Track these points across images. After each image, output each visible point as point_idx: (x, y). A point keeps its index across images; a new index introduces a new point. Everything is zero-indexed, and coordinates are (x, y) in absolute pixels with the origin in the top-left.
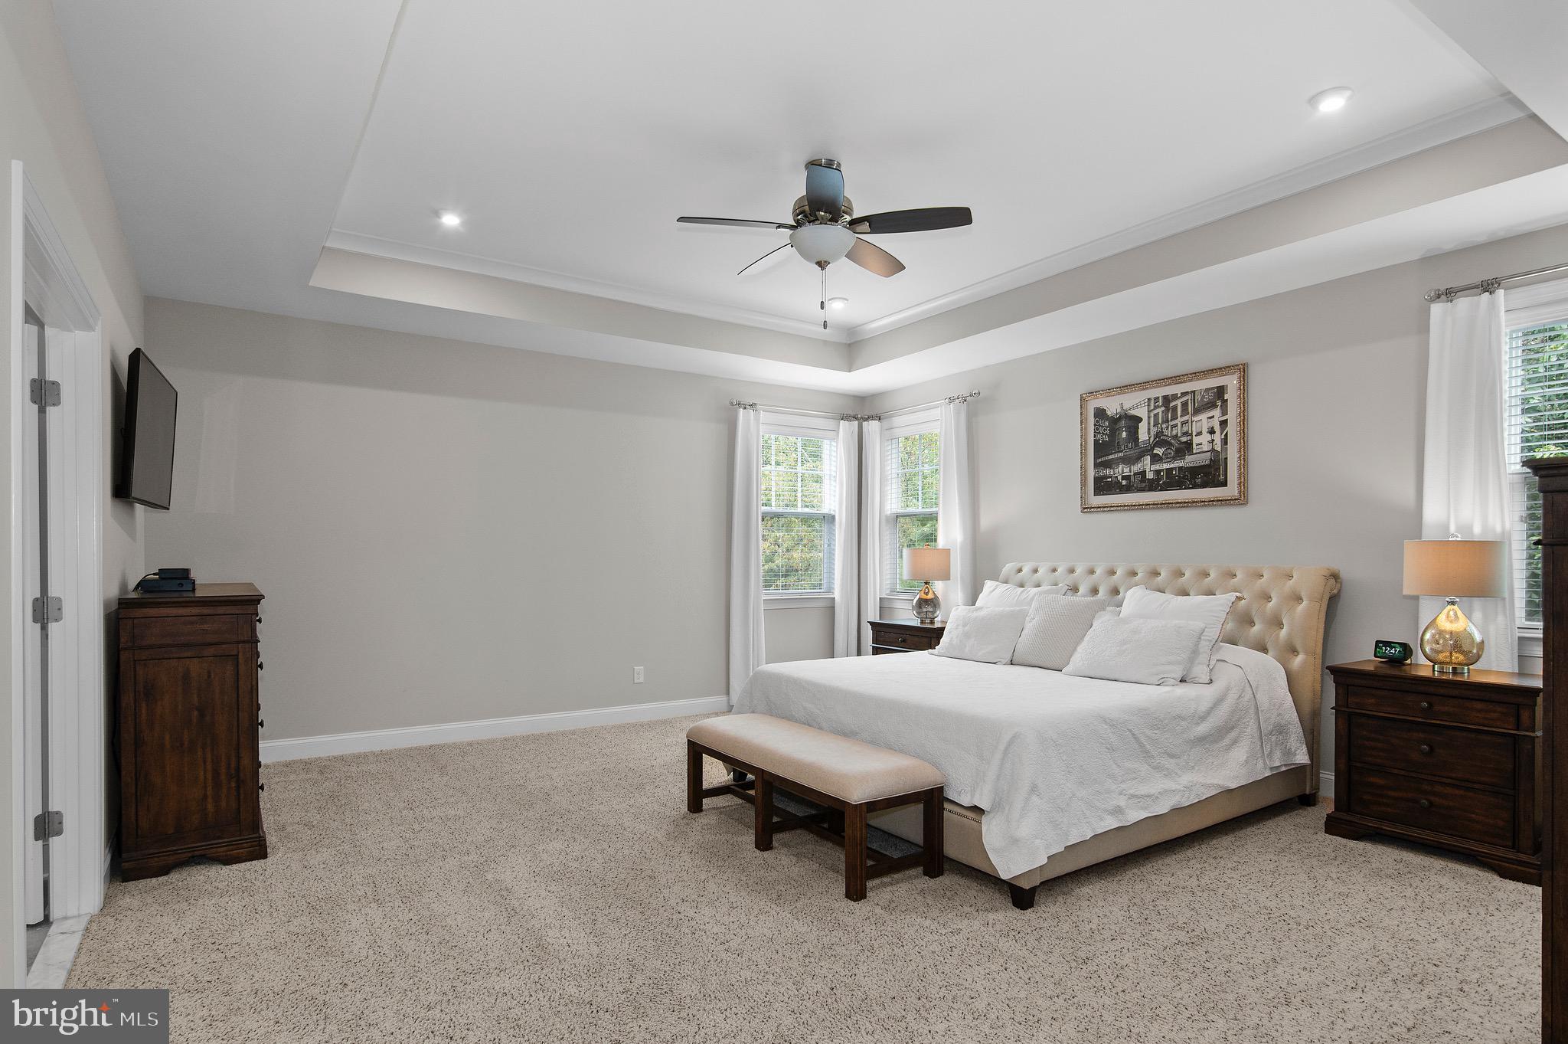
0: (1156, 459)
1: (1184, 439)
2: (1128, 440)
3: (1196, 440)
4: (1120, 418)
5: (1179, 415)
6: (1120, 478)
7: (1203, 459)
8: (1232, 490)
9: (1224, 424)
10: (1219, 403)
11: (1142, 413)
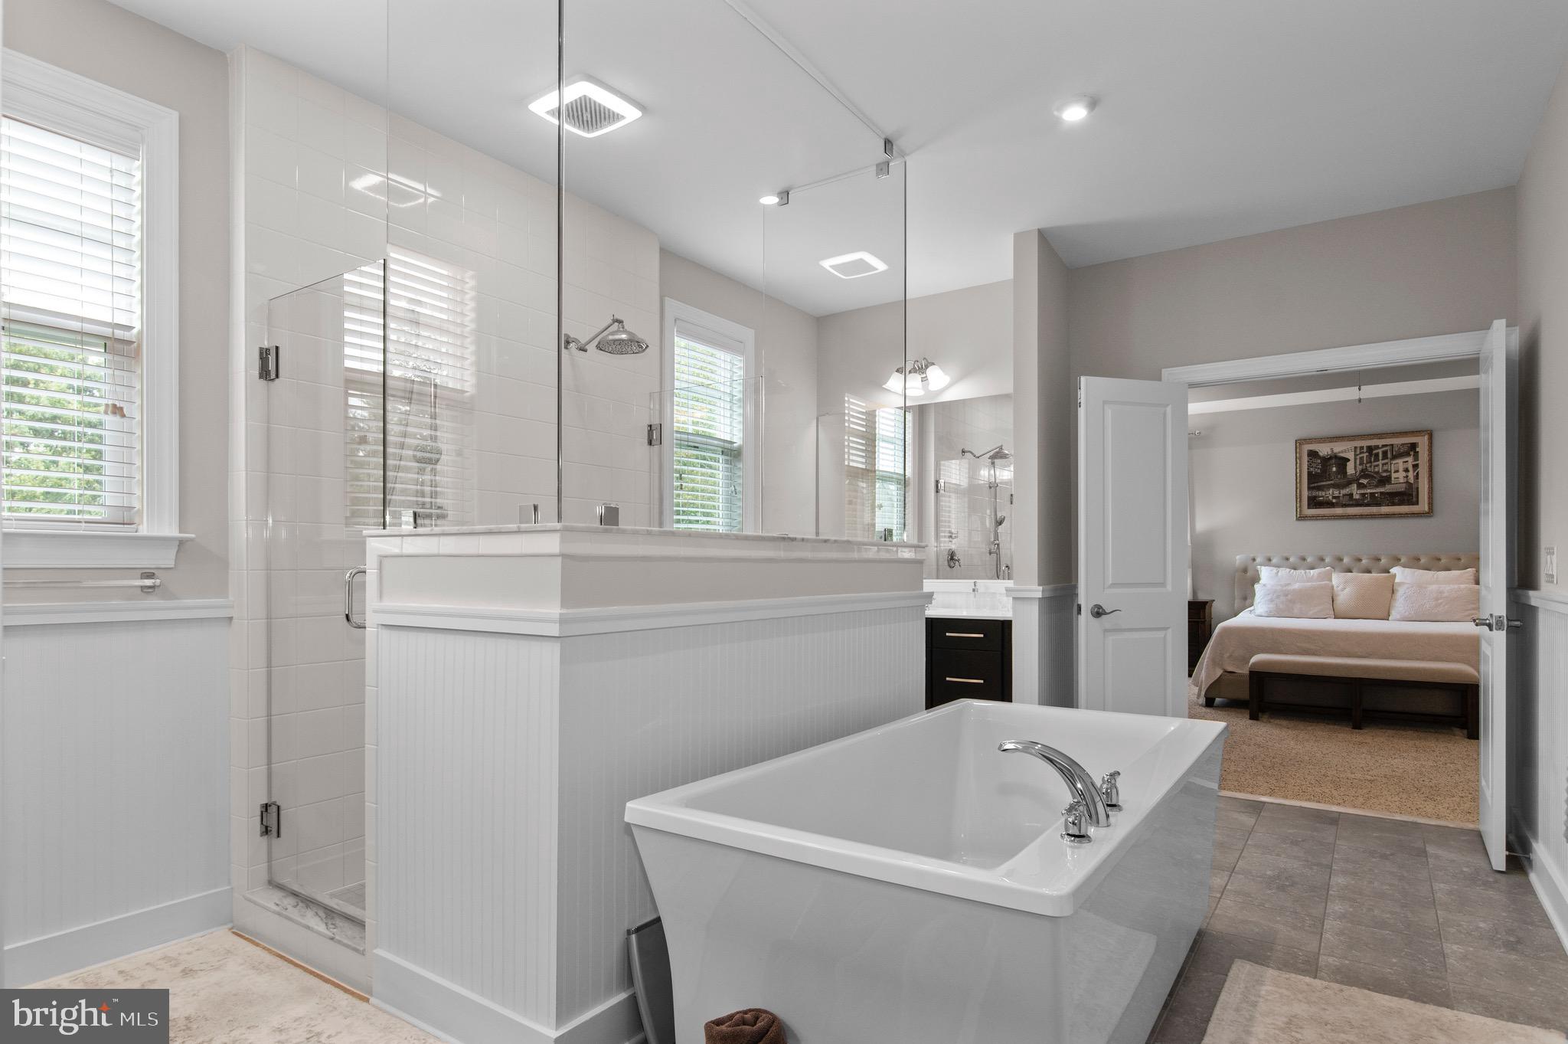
0: (1361, 486)
1: (1385, 474)
2: (1338, 472)
3: (1394, 475)
4: (1331, 458)
5: (1380, 458)
6: (1330, 497)
7: (1402, 488)
8: (1423, 505)
9: (1416, 466)
10: (1412, 453)
11: (1350, 455)
